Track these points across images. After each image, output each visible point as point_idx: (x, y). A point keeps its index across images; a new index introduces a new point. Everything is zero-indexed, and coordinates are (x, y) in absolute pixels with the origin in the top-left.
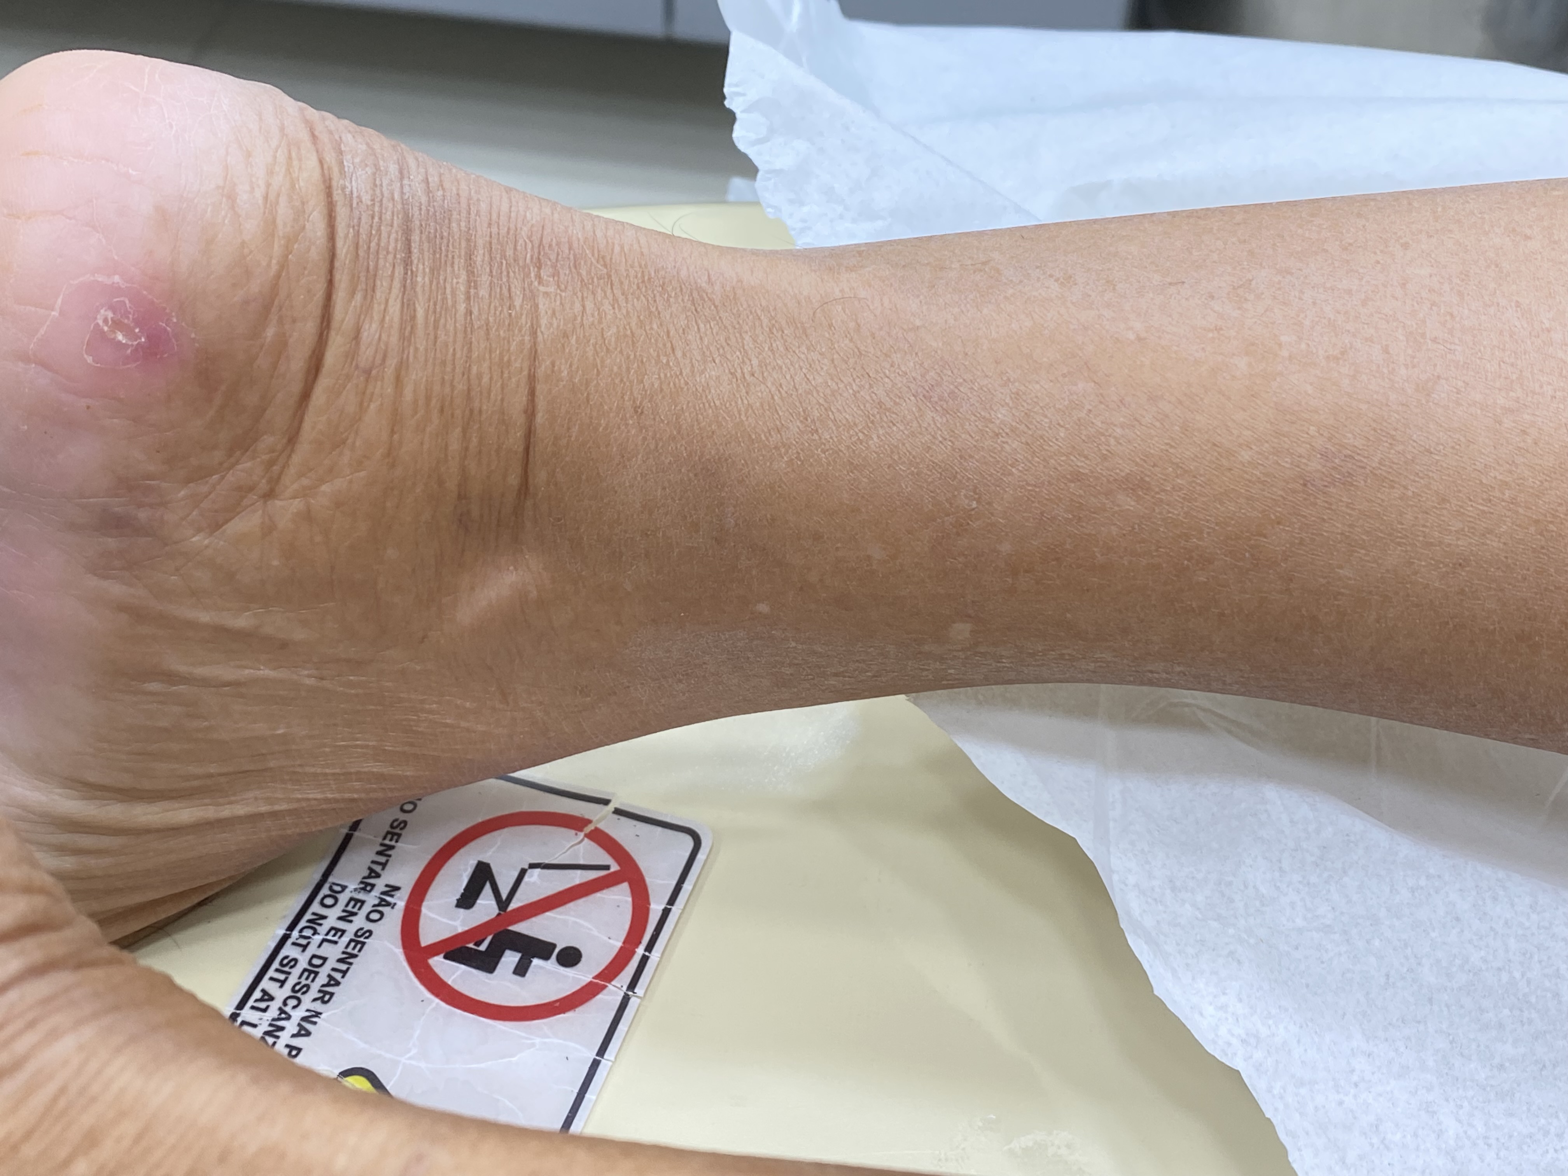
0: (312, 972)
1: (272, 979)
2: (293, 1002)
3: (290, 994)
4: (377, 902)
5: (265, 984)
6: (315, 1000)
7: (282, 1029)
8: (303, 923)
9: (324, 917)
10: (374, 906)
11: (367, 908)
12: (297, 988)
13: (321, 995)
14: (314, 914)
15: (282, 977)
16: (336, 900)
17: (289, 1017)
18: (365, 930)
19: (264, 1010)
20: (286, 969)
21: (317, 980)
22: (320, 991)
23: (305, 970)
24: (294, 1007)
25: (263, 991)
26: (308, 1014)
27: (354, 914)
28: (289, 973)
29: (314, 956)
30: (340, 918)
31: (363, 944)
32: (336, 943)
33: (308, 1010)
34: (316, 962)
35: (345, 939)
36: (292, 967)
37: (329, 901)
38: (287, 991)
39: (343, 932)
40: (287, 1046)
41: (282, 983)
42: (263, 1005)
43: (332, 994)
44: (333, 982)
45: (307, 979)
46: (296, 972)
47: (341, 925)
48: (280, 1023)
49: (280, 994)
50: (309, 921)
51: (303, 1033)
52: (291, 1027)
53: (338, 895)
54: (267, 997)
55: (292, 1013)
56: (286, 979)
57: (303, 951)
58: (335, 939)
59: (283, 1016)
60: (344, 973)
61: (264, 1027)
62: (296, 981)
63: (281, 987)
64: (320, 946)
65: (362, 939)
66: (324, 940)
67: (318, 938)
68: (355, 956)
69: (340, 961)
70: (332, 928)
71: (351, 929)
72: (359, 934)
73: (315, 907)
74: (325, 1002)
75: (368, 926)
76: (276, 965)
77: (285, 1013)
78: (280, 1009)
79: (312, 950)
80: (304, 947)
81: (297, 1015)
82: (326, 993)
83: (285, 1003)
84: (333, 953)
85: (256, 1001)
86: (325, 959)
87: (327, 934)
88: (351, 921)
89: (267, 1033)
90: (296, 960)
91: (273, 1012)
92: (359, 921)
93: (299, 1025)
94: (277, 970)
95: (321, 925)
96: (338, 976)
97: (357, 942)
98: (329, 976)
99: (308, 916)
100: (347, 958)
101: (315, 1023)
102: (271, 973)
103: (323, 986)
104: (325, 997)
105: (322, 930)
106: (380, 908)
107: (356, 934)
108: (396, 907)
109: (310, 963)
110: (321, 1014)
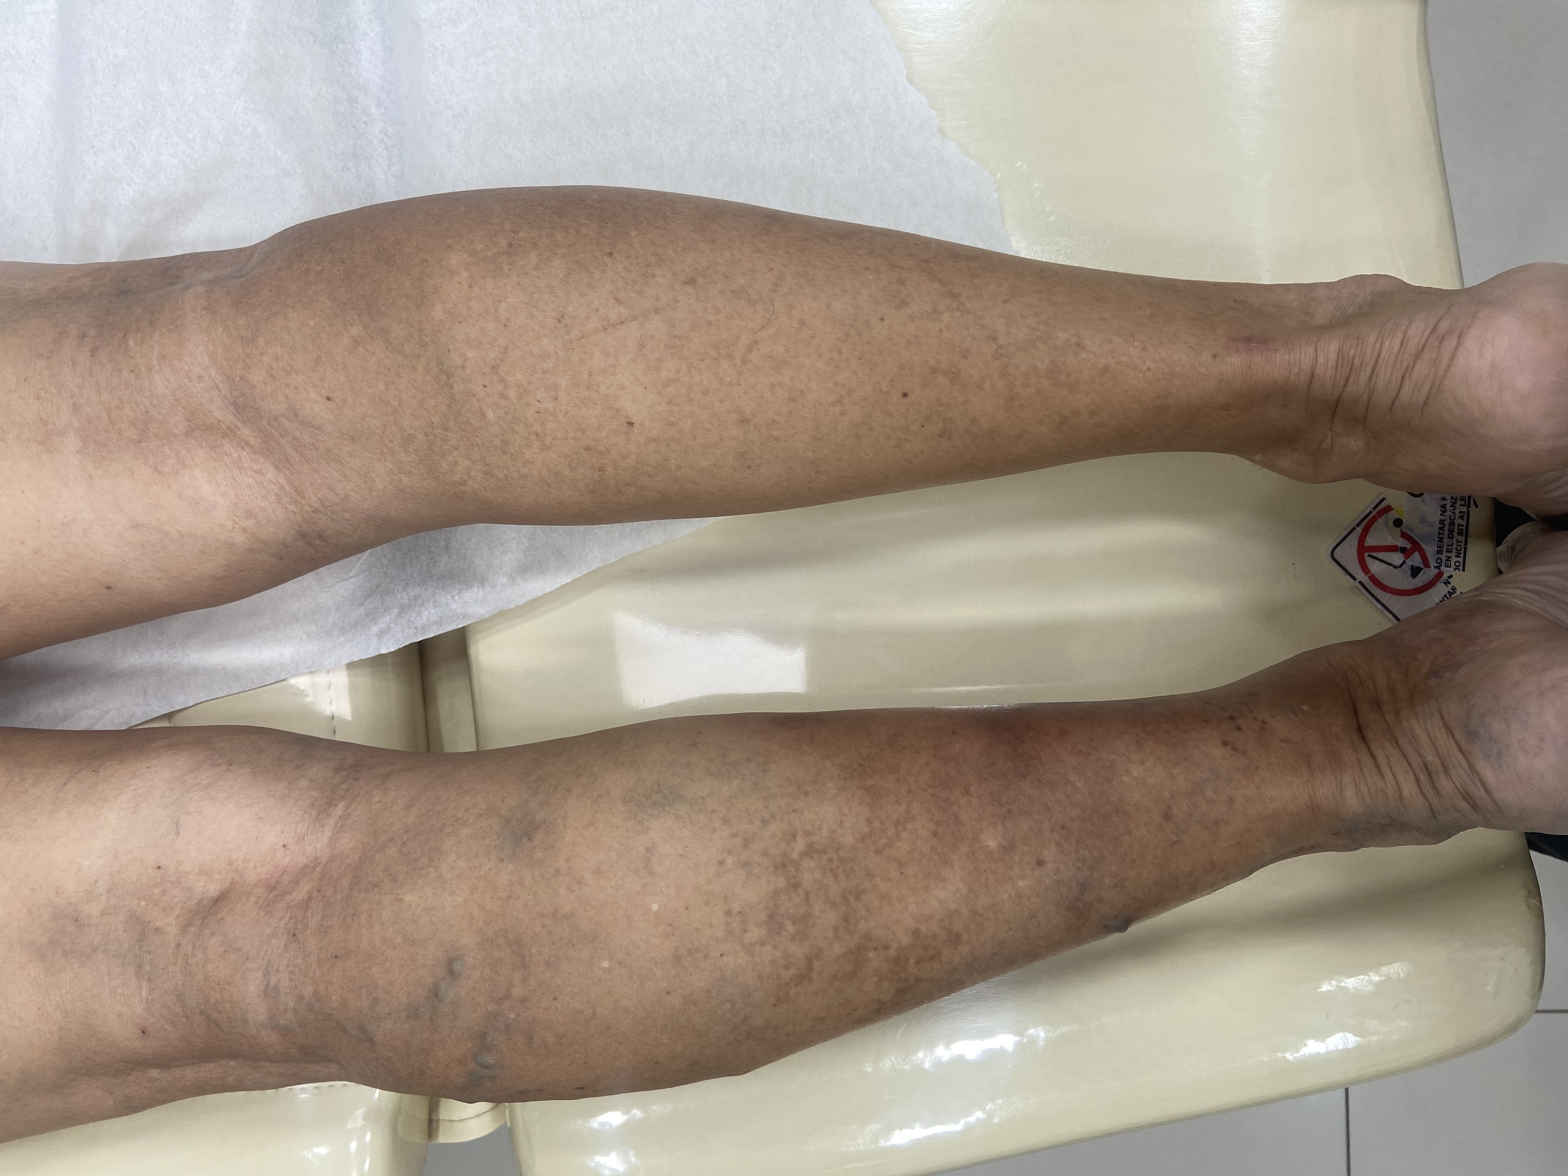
0: (1451, 532)
1: (1463, 526)
2: (1453, 518)
3: (1455, 521)
4: (1441, 567)
5: (1464, 523)
6: (1445, 520)
7: (1451, 506)
9: (1457, 556)
10: (1441, 566)
11: (1443, 564)
12: (1453, 524)
13: (1444, 523)
14: (1460, 557)
15: (1460, 527)
16: (1456, 566)
17: (1450, 511)
18: (1440, 555)
19: (1460, 512)
20: (1460, 531)
21: (1448, 529)
22: (1445, 524)
23: (1453, 532)
24: (1450, 516)
25: (1464, 520)
26: (1446, 514)
27: (1447, 560)
28: (1458, 529)
30: (1450, 557)
31: (1438, 547)
33: (1446, 515)
36: (1458, 532)
38: (1457, 522)
39: (1447, 552)
40: (1447, 500)
41: (1459, 525)
42: (1462, 514)
43: (1440, 524)
44: (1442, 529)
45: (1451, 529)
46: (1456, 530)
48: (1453, 508)
49: (1458, 521)
50: (1461, 553)
51: (1444, 506)
52: (1448, 507)
53: (1455, 567)
54: (1461, 517)
55: (1451, 513)
56: (1458, 527)
57: (1457, 540)
58: (1449, 547)
59: (1453, 511)
61: (1457, 505)
62: (1455, 527)
63: (1459, 523)
64: (1453, 543)
65: (1440, 549)
66: (1452, 545)
67: (1455, 546)
68: (1439, 541)
69: (1443, 538)
70: (1451, 552)
72: (1441, 552)
74: (1441, 520)
76: (1464, 531)
77: (1452, 513)
78: (1455, 514)
80: (1458, 541)
81: (1448, 514)
82: (1443, 524)
83: (1455, 517)
85: (1464, 515)
88: (1446, 557)
89: (1456, 503)
90: (1458, 535)
91: (1457, 512)
93: (1446, 509)
94: (1463, 529)
95: (1456, 553)
96: (1441, 532)
97: (1440, 548)
98: (1444, 531)
99: (1462, 555)
100: (1441, 540)
101: (1441, 511)
102: (1464, 528)
103: (1445, 526)
104: (1442, 522)
105: (1454, 551)
106: (1439, 565)
107: (1442, 551)
108: (1433, 567)
109: (1453, 535)
110: (1440, 515)
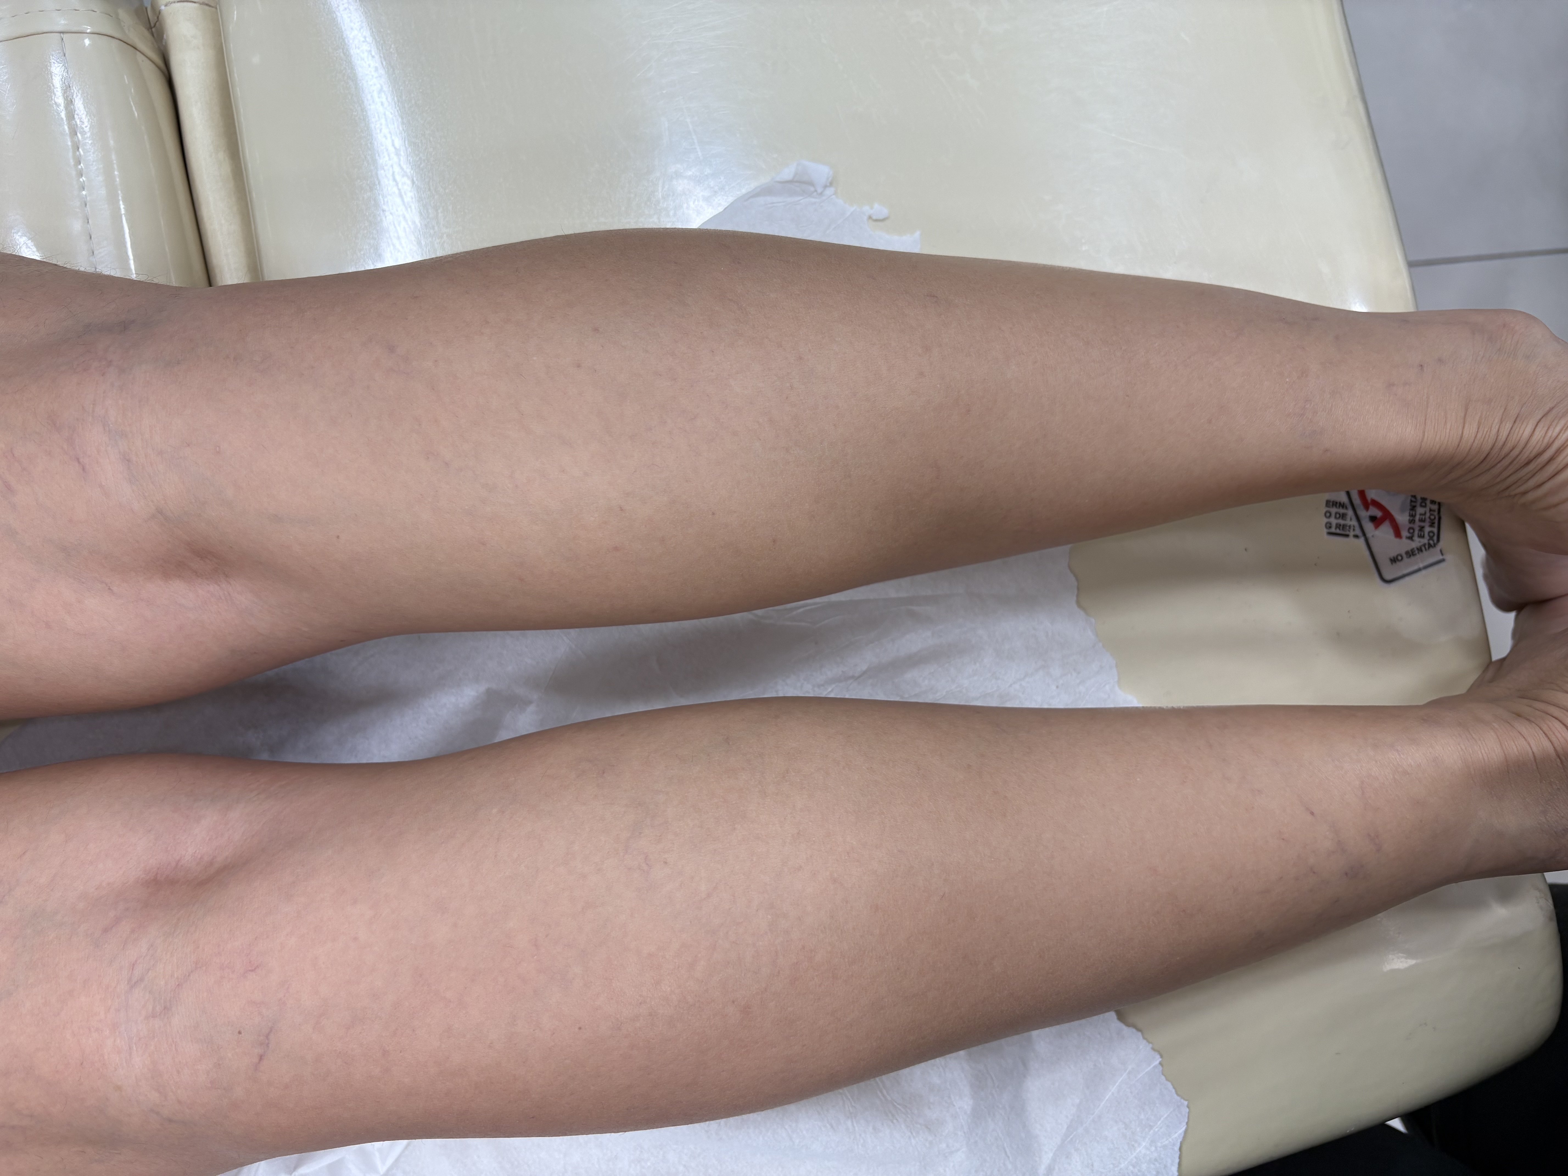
8: (1436, 521)
29: (1425, 506)
32: (1421, 514)
34: (1424, 504)
35: (1417, 518)
37: (1431, 534)
47: (1422, 524)
60: (1411, 501)
71: (1418, 523)
73: (1435, 530)
75: (1412, 525)
79: (1428, 509)
84: (1420, 510)
86: (1421, 506)
87: (1425, 518)
92: (1416, 526)
